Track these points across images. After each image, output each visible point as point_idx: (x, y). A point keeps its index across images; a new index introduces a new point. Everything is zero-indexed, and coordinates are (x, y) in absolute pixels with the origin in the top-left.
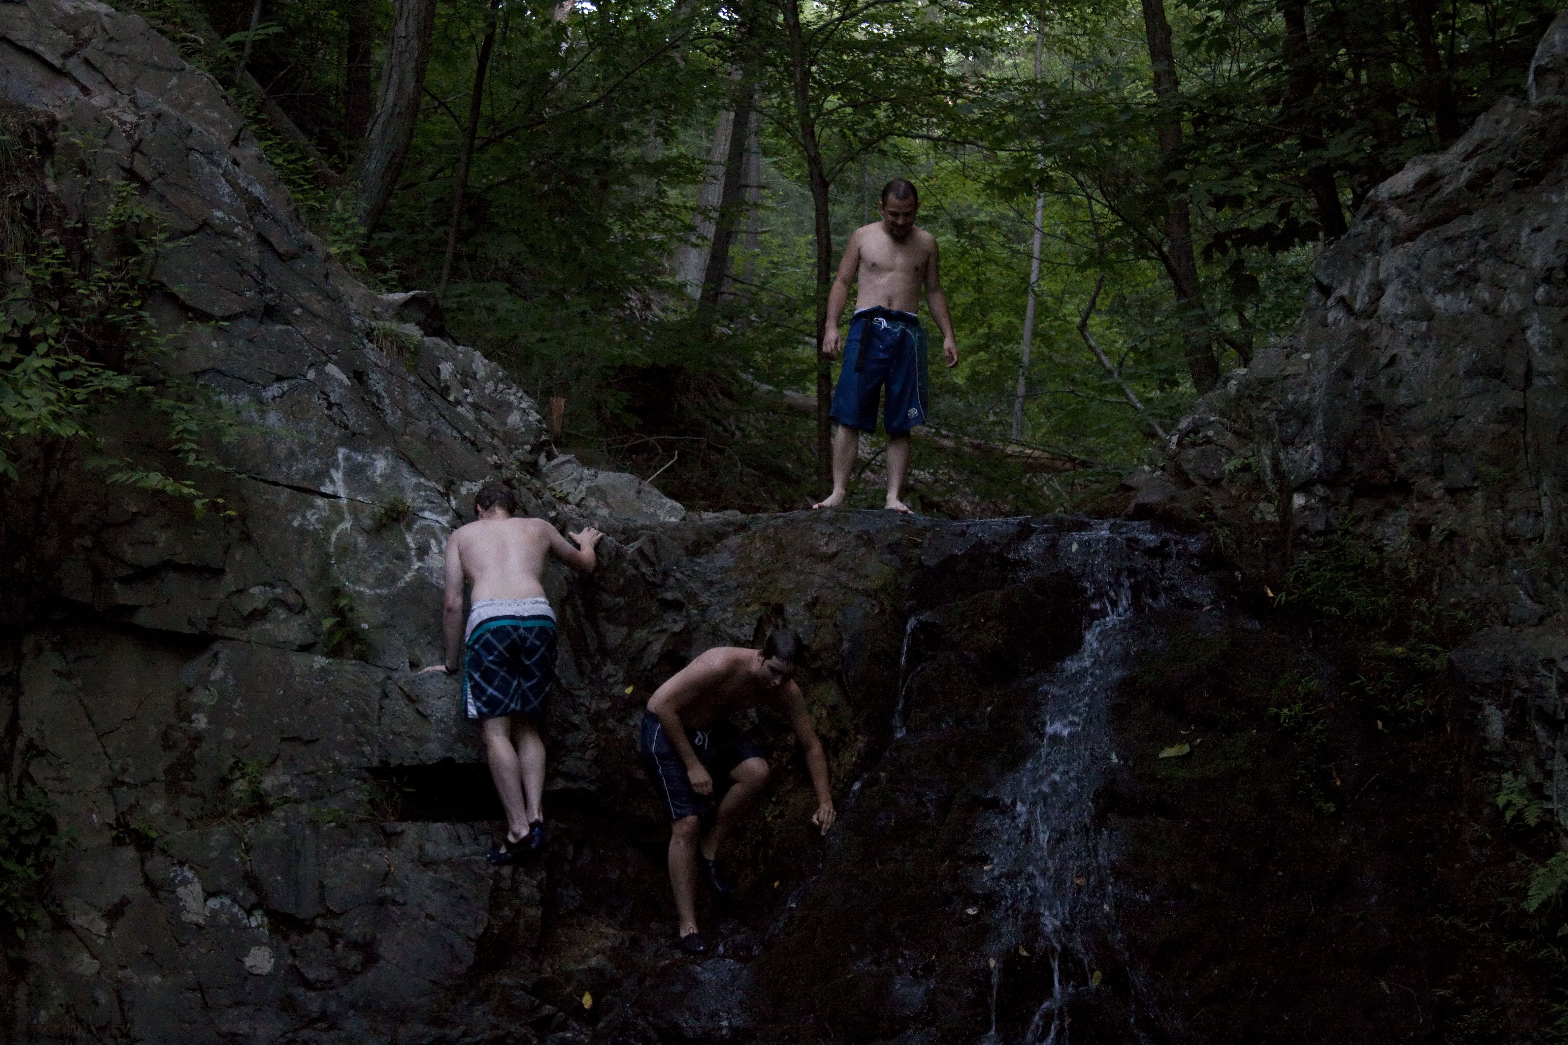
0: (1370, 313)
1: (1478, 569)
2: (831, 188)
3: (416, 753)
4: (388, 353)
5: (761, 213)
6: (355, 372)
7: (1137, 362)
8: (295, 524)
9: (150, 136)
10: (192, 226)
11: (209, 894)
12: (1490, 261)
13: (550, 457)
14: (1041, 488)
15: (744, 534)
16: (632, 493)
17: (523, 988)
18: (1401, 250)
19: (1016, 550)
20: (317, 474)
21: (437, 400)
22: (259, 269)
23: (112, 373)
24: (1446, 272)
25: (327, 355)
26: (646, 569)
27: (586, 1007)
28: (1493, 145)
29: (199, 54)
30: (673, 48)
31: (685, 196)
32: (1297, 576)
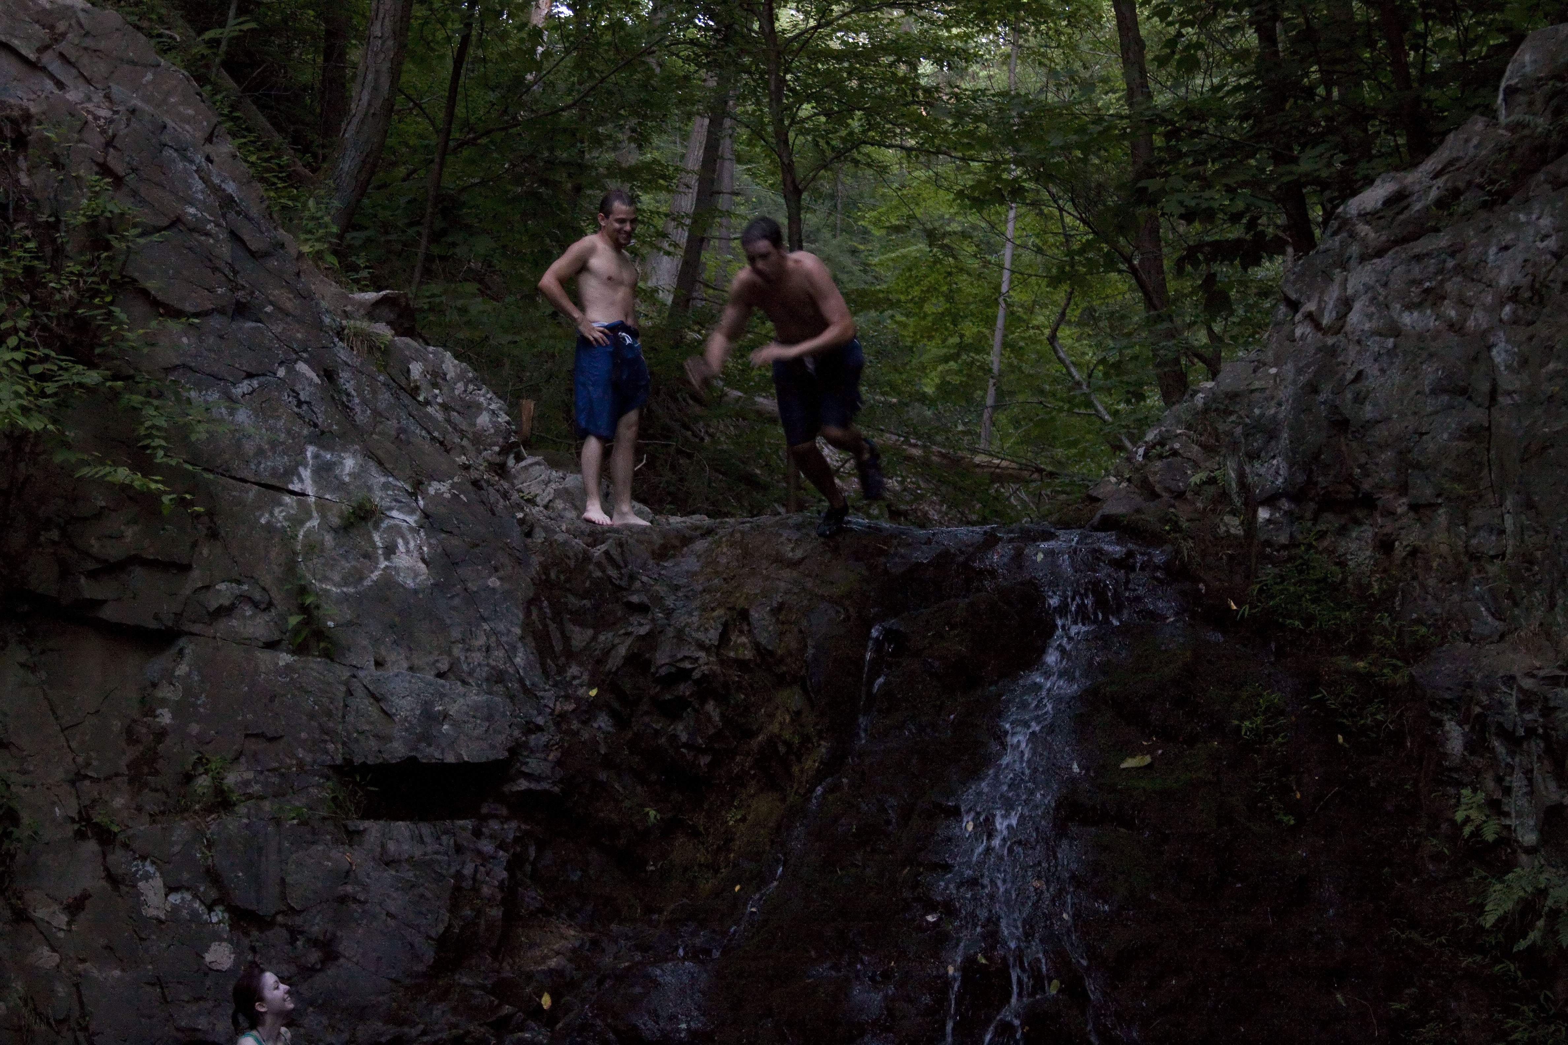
0: (1337, 329)
1: (1441, 585)
2: (805, 195)
3: (380, 751)
4: (358, 350)
6: (325, 371)
7: (1106, 375)
8: (263, 521)
9: (123, 132)
10: (166, 222)
11: (171, 889)
12: (1458, 279)
13: (519, 458)
14: (1008, 498)
15: (710, 539)
17: (483, 987)
18: (1369, 267)
19: (982, 560)
20: (285, 471)
21: (406, 399)
22: (231, 266)
23: (81, 367)
24: (1413, 289)
25: (297, 353)
26: (612, 572)
27: (545, 1007)
28: (1462, 163)
29: (174, 51)
30: (649, 54)
31: (657, 201)
32: (1260, 588)
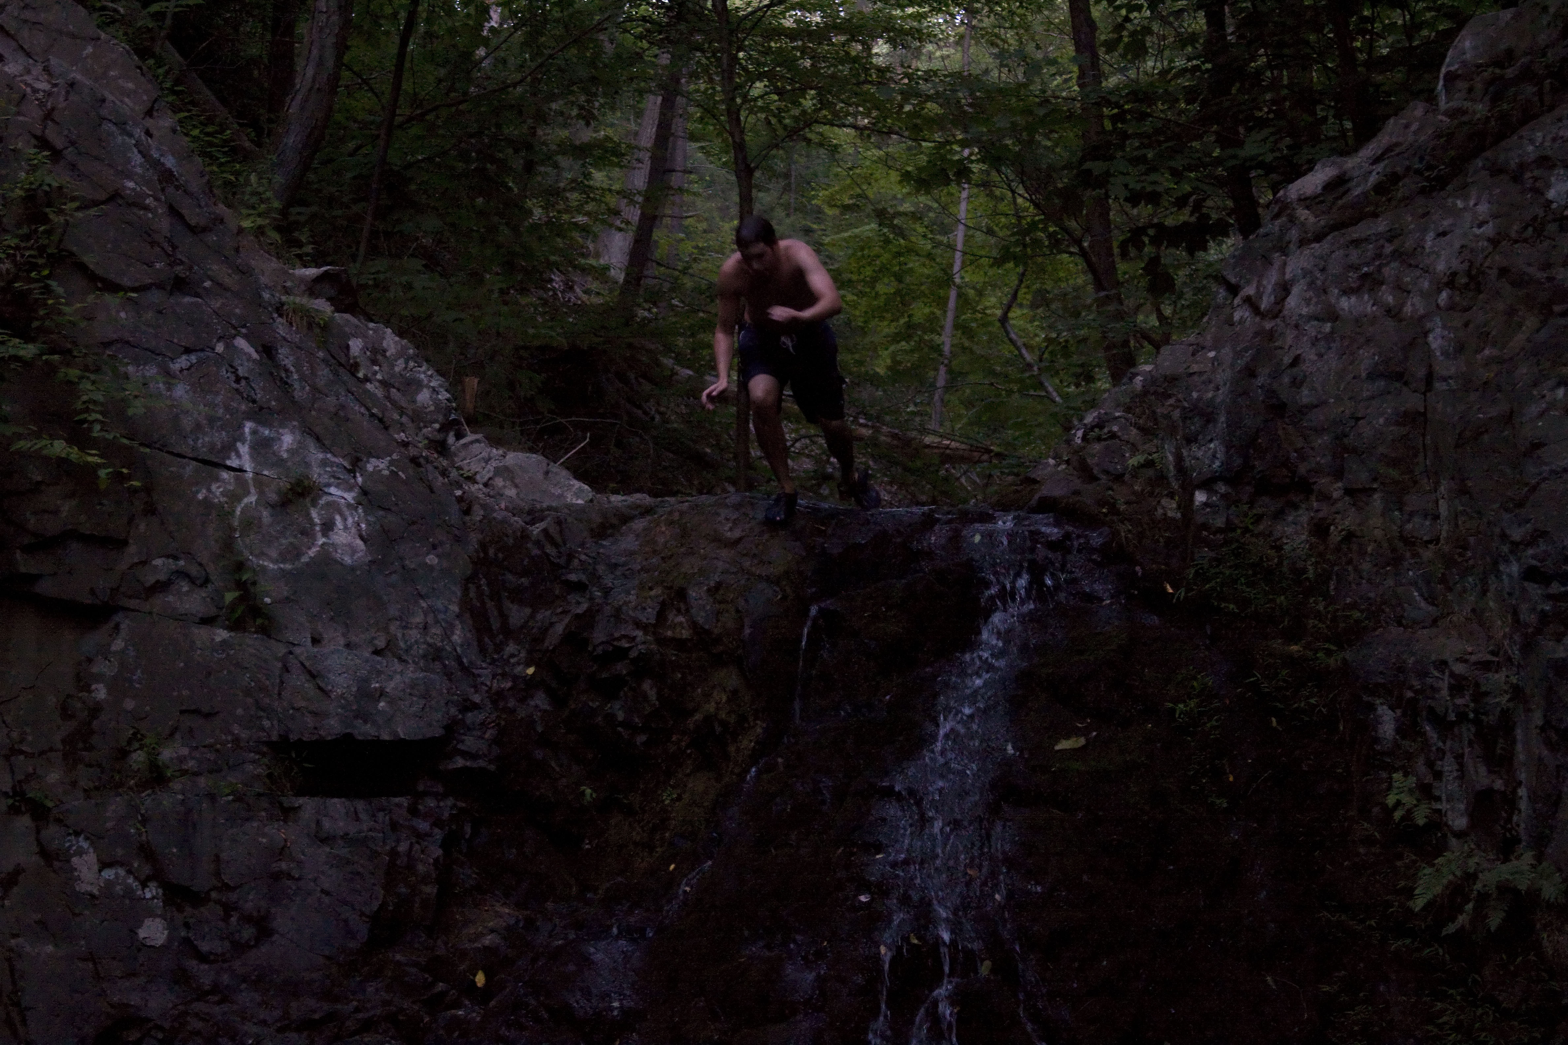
0: (1276, 312)
1: (1375, 569)
2: (757, 174)
3: (316, 728)
4: (297, 326)
5: (686, 198)
6: (263, 346)
8: (200, 497)
9: (62, 105)
10: (103, 196)
11: (104, 865)
12: (1394, 265)
13: (459, 436)
14: (958, 479)
15: (649, 518)
16: (540, 476)
17: (417, 965)
18: (1307, 252)
19: (919, 540)
20: (223, 447)
21: (346, 376)
22: (169, 241)
23: (18, 340)
24: (1351, 274)
25: (235, 328)
26: (550, 550)
27: (479, 985)
28: (1403, 147)
29: (117, 24)
30: (601, 30)
31: (610, 179)
32: (1197, 572)
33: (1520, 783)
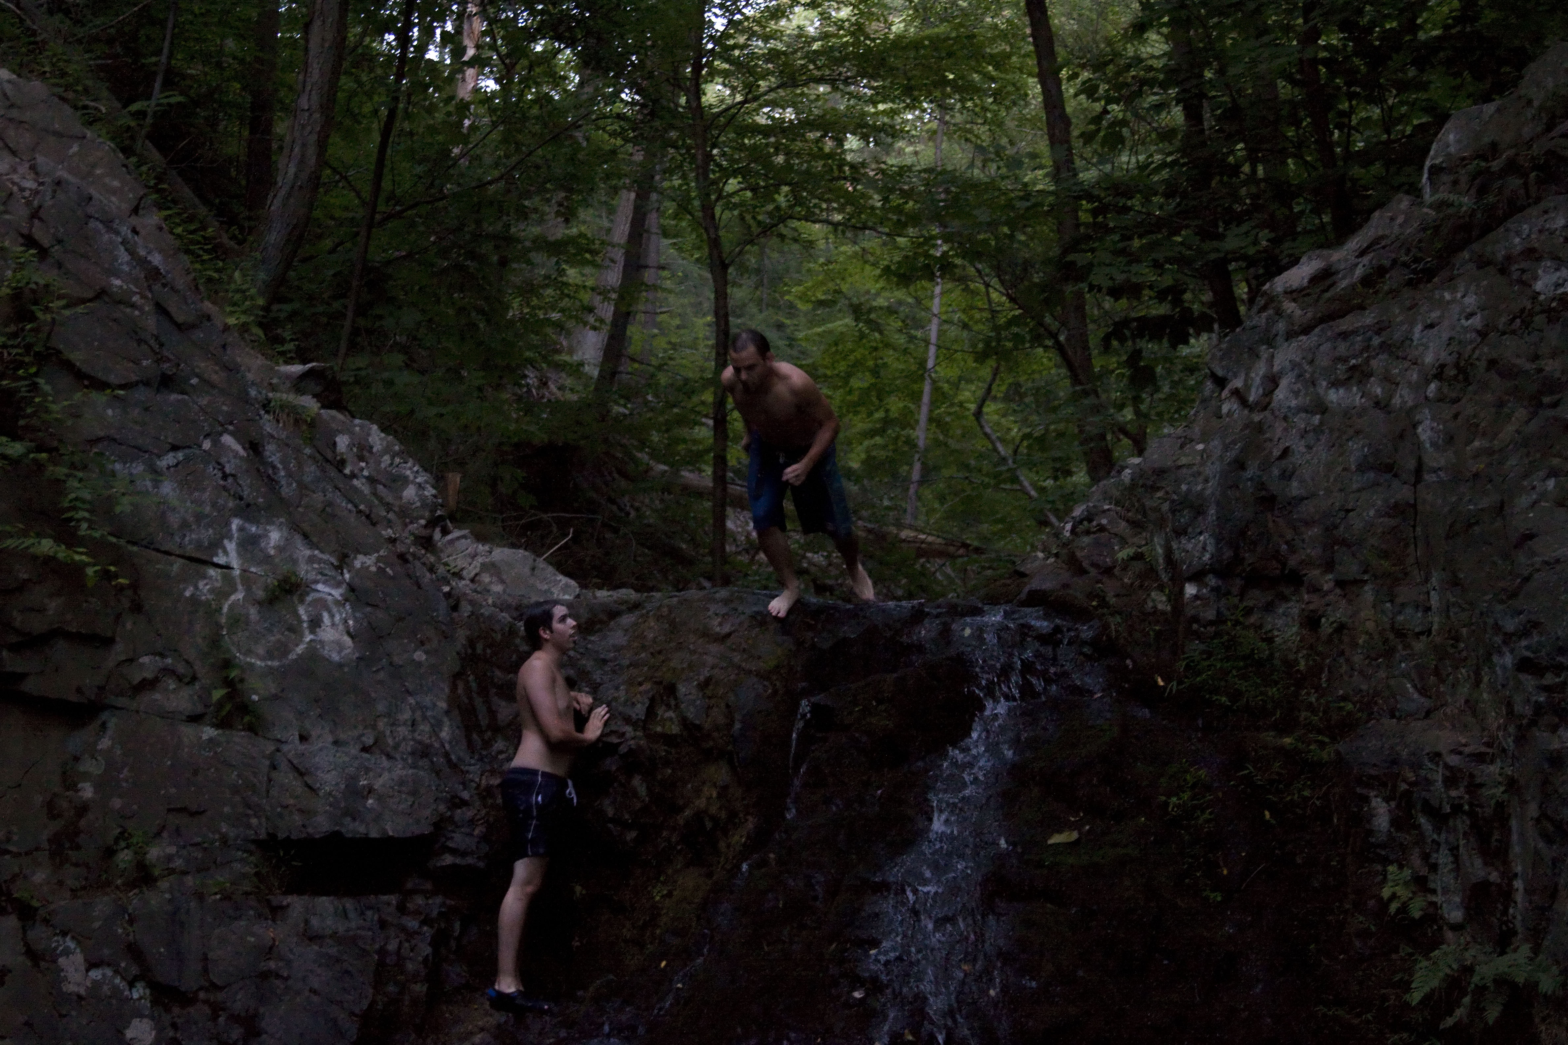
0: (1264, 405)
1: (1367, 662)
2: (731, 270)
3: (304, 826)
4: (284, 423)
5: (660, 294)
6: (251, 443)
7: (1031, 451)
8: (188, 594)
9: (49, 203)
10: (90, 294)
11: (91, 965)
12: (1384, 356)
13: (445, 532)
14: (934, 574)
15: (637, 613)
16: (527, 571)
18: (1296, 344)
20: (210, 544)
21: (333, 473)
22: (157, 338)
23: (5, 439)
24: (1339, 366)
25: (222, 425)
28: (1388, 241)
29: (99, 123)
30: (576, 128)
31: (583, 275)
32: (1187, 665)
33: (1516, 875)
